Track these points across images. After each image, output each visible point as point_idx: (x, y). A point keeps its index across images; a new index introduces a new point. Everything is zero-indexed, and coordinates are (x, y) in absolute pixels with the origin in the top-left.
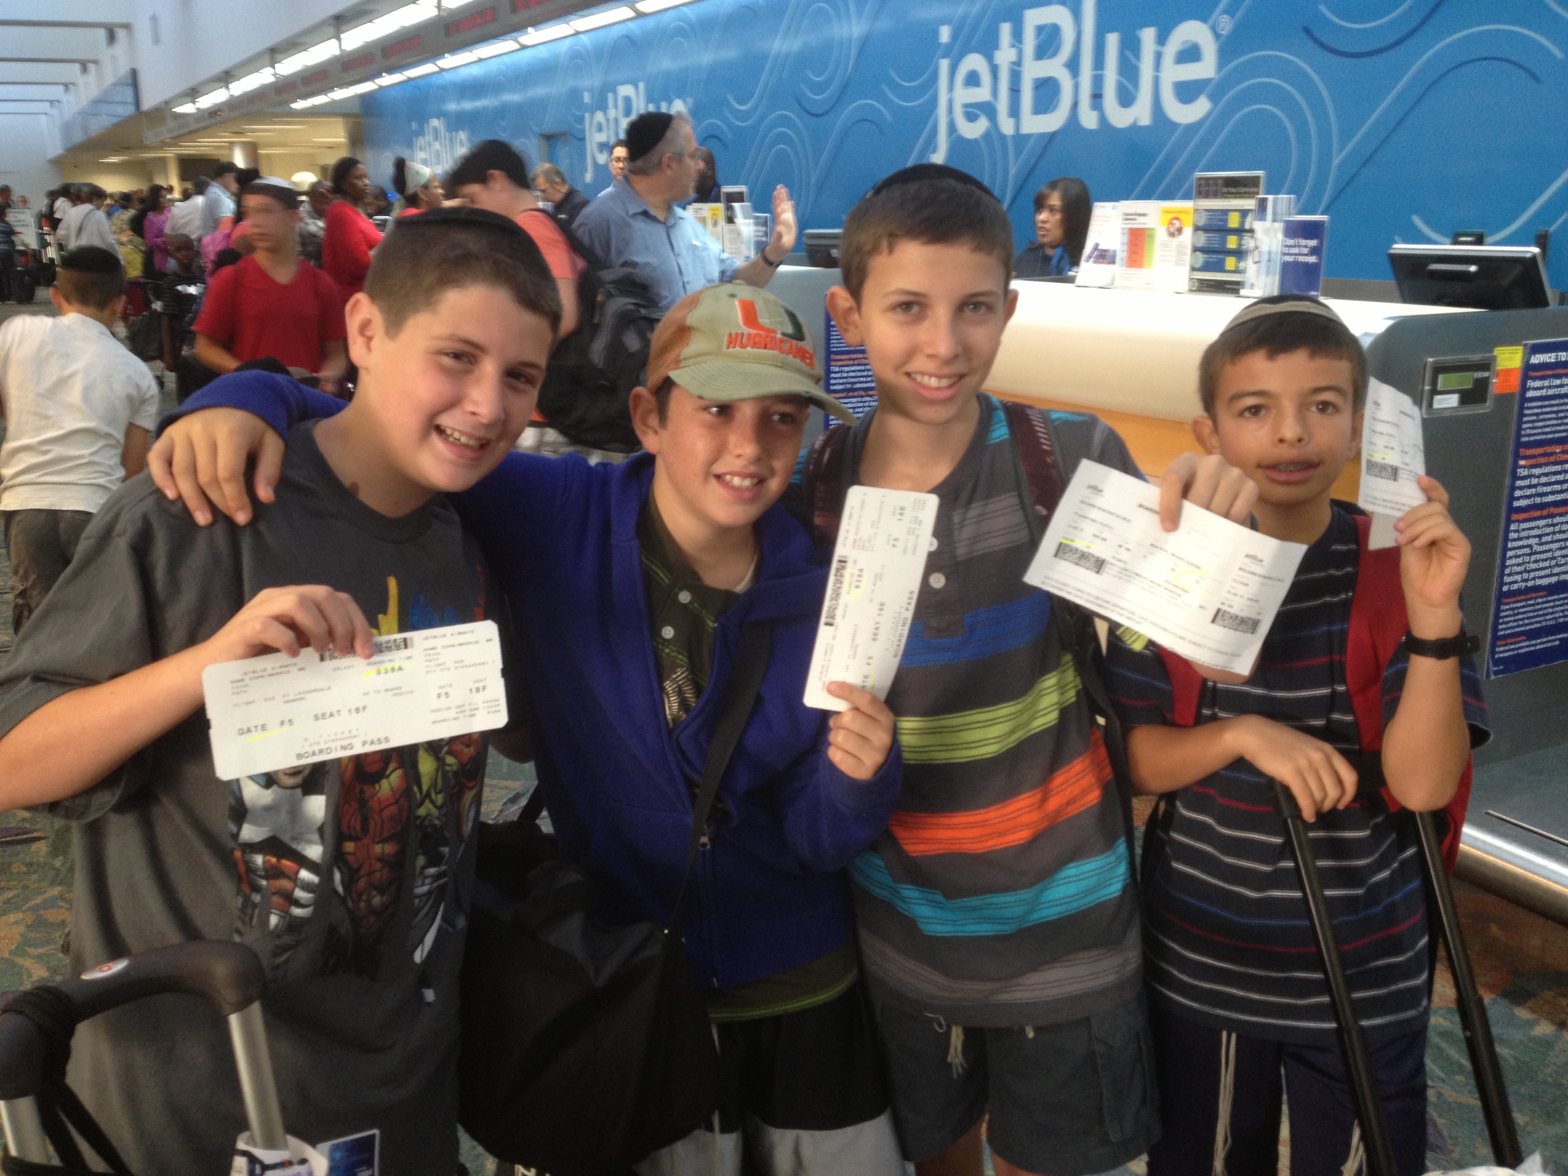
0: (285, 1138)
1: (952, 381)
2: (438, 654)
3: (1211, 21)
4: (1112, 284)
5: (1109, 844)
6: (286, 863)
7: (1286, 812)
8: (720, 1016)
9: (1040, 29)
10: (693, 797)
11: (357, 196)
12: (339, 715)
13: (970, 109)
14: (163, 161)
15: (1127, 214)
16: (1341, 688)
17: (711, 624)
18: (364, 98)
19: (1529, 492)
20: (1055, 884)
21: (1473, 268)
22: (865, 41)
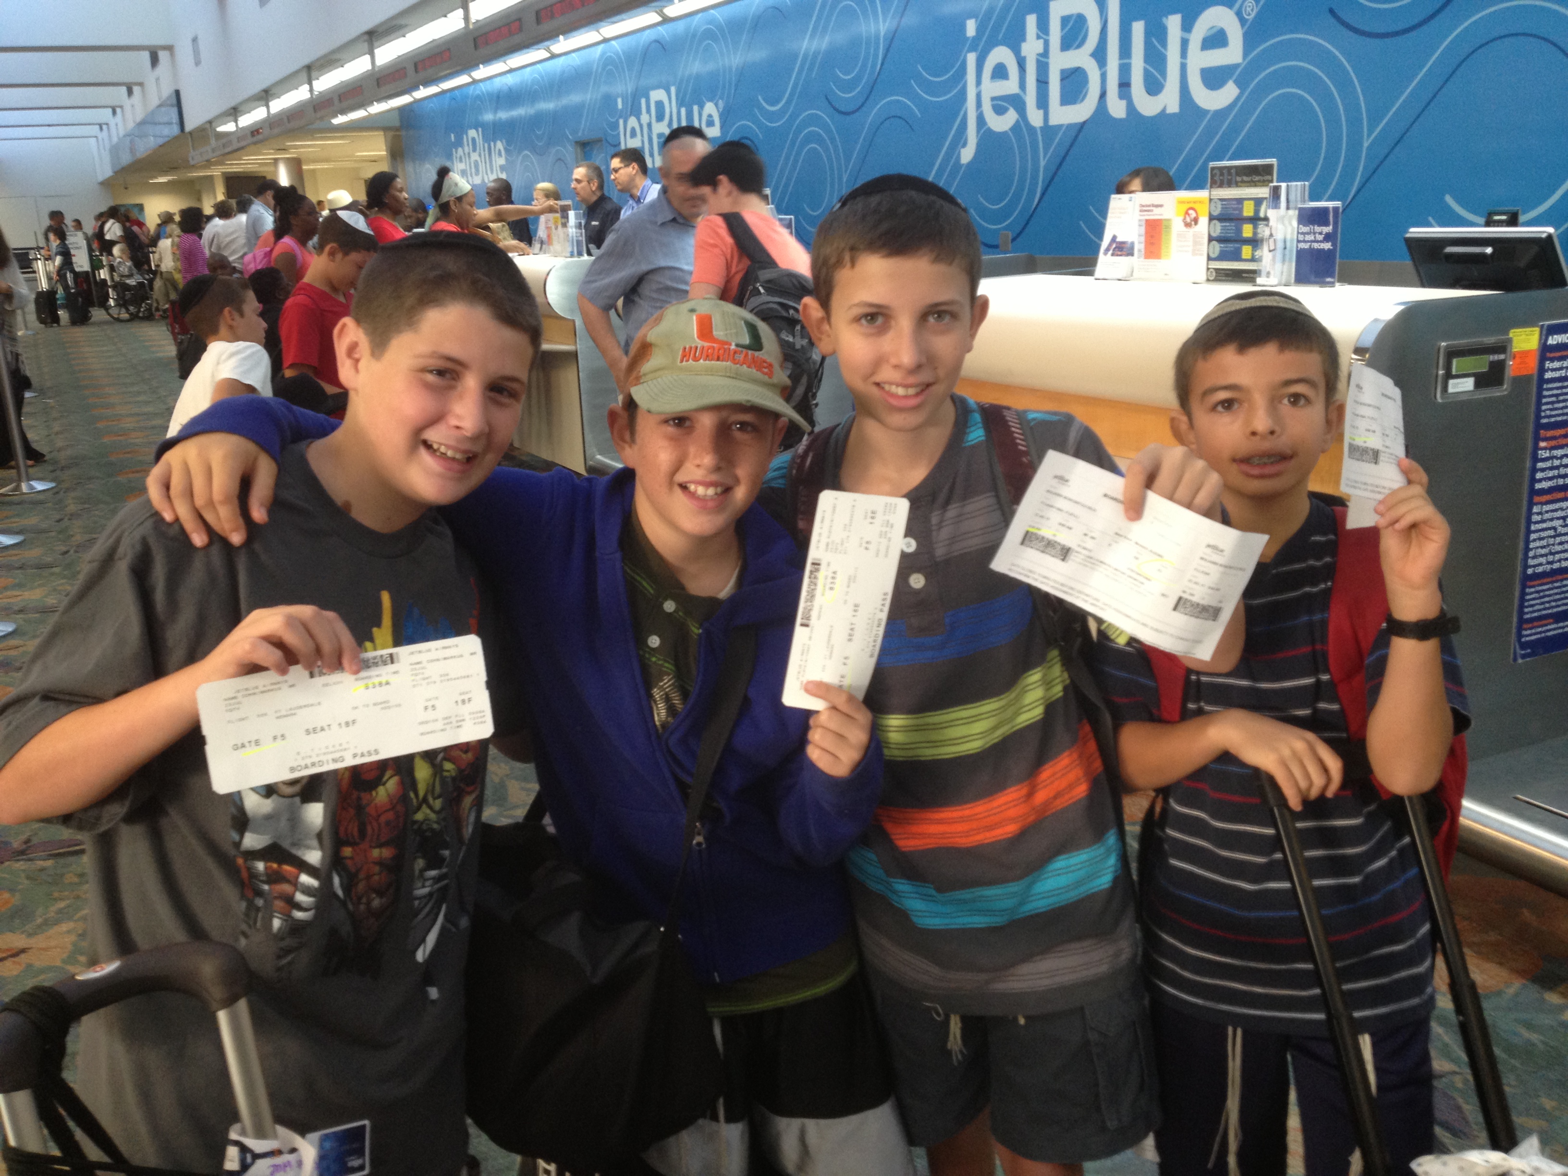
0: (274, 1128)
1: (918, 389)
2: (423, 668)
3: (1237, 6)
4: (1132, 275)
5: (1098, 836)
6: (287, 868)
7: (1272, 801)
8: (721, 1009)
9: (1065, 20)
10: (685, 796)
11: (396, 210)
12: (330, 729)
13: (995, 102)
14: (211, 178)
15: (1143, 206)
16: (1325, 677)
17: (696, 630)
18: (402, 110)
19: (1551, 474)
20: (1046, 876)
21: (1489, 250)
22: (892, 38)
